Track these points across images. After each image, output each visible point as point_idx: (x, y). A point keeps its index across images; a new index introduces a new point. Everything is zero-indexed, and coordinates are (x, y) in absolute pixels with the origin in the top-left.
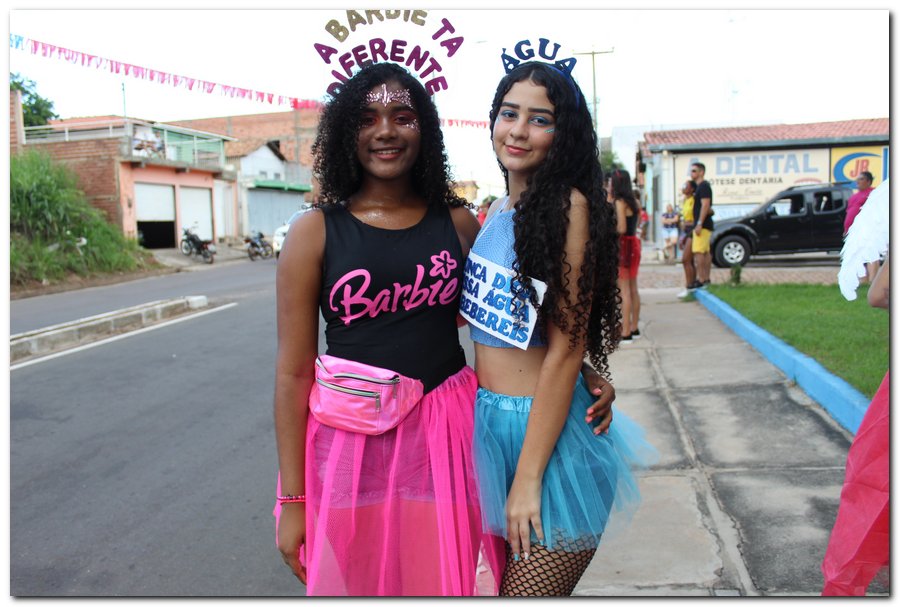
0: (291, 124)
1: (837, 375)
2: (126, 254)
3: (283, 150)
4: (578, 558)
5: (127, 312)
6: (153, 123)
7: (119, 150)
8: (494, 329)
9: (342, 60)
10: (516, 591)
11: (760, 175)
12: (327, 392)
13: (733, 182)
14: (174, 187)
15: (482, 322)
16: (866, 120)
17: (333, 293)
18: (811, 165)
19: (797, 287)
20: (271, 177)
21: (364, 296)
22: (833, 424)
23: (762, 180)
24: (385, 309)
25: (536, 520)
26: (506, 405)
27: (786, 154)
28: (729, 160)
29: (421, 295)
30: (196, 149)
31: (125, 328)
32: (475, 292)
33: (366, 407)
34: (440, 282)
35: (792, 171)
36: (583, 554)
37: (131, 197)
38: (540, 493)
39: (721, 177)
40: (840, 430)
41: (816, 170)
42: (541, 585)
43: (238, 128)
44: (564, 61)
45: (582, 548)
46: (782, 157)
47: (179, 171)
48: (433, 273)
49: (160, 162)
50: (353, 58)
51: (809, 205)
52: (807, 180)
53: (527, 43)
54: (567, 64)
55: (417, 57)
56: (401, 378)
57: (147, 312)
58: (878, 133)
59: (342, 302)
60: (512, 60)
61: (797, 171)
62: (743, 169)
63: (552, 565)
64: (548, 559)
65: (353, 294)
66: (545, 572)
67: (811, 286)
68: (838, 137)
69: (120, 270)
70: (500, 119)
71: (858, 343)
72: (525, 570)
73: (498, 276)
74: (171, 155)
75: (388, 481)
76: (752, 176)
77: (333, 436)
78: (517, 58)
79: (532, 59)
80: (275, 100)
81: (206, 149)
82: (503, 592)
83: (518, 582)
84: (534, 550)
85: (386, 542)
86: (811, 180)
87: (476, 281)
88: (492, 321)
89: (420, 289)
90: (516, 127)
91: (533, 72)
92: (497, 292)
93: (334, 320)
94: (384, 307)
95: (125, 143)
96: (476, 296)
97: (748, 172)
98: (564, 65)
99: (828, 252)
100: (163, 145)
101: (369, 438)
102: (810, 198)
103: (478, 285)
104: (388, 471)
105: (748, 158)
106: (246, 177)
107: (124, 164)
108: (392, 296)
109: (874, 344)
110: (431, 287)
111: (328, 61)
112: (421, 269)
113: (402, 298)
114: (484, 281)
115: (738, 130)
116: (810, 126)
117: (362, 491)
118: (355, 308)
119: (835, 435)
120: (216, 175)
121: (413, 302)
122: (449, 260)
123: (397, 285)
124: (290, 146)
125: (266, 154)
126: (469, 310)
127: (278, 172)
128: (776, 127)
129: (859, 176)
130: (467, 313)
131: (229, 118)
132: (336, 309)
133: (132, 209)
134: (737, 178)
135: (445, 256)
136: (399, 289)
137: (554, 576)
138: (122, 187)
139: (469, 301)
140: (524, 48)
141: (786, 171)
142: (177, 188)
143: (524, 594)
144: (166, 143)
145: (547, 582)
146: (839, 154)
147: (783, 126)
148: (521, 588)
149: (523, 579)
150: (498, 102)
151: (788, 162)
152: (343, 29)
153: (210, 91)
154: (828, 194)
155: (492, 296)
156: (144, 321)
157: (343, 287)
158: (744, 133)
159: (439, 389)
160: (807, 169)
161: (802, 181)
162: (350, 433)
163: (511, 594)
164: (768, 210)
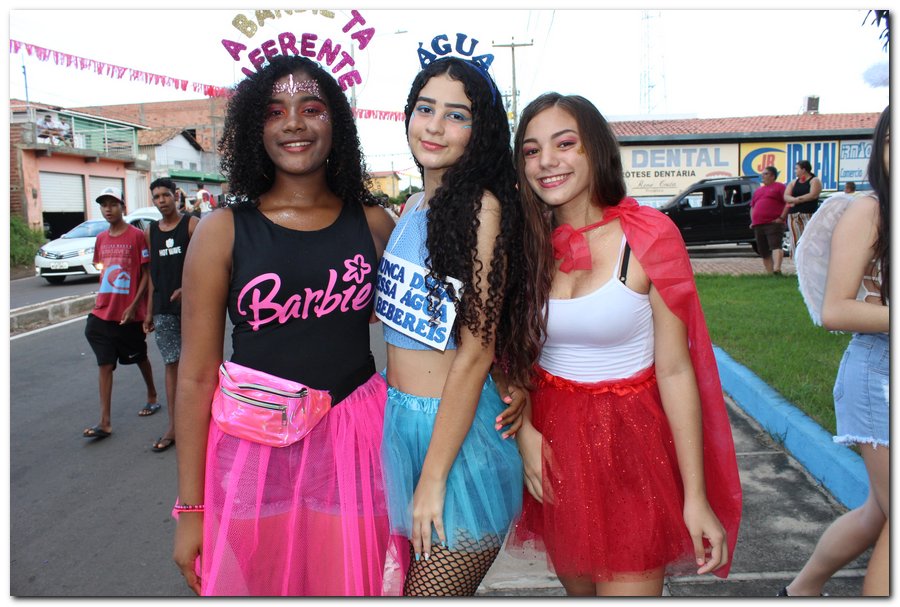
0: (207, 113)
1: (743, 364)
2: (31, 246)
3: (199, 140)
4: (481, 557)
5: (32, 308)
6: (59, 109)
7: (22, 137)
8: (412, 329)
9: (252, 56)
10: (418, 591)
11: (673, 168)
12: (231, 402)
13: (648, 174)
14: (83, 176)
15: (399, 323)
16: (772, 117)
17: (241, 297)
18: (722, 160)
19: (708, 277)
20: (187, 167)
21: (273, 301)
22: (739, 411)
23: (675, 174)
24: (296, 316)
25: (438, 521)
26: (414, 405)
27: (698, 148)
28: (644, 153)
29: (333, 301)
30: (106, 137)
31: (30, 326)
32: (393, 293)
33: (272, 420)
34: (354, 288)
35: (704, 164)
36: (486, 554)
37: (35, 187)
38: (443, 494)
39: (636, 170)
40: (745, 417)
41: (726, 164)
42: (442, 585)
43: (152, 117)
44: (480, 58)
45: (485, 548)
46: (695, 151)
47: (88, 160)
48: (346, 278)
49: (68, 151)
50: (262, 54)
51: (720, 197)
52: (718, 173)
53: (445, 37)
54: (484, 60)
55: (329, 50)
56: (309, 391)
57: (54, 308)
58: (783, 130)
59: (251, 306)
60: (428, 55)
61: (709, 164)
62: (657, 162)
63: (454, 565)
64: (450, 559)
65: (262, 298)
66: (446, 572)
67: (721, 276)
68: (746, 132)
69: (24, 263)
70: (415, 114)
71: (763, 333)
72: (427, 570)
73: (416, 276)
74: (79, 143)
75: (293, 491)
76: (668, 169)
77: (237, 446)
78: (433, 52)
79: (449, 55)
80: (190, 87)
81: (117, 137)
82: (407, 593)
83: (420, 582)
84: (436, 550)
85: (290, 554)
86: (722, 173)
87: (393, 281)
88: (409, 322)
89: (332, 294)
90: (432, 123)
91: (450, 67)
92: (415, 292)
93: (242, 325)
94: (295, 313)
95: (28, 130)
96: (393, 297)
97: (662, 165)
98: (482, 62)
99: (738, 243)
100: (71, 133)
101: (274, 449)
102: (720, 191)
103: (395, 285)
104: (295, 482)
105: (663, 152)
106: (161, 166)
107: (27, 151)
108: (303, 301)
109: (777, 333)
110: (344, 292)
111: (237, 58)
112: (333, 274)
113: (313, 304)
114: (402, 281)
115: (653, 123)
116: (720, 121)
117: (267, 501)
118: (264, 313)
119: (739, 422)
120: (129, 164)
121: (325, 309)
122: (363, 265)
123: (308, 290)
124: (206, 135)
125: (181, 143)
126: (386, 311)
127: (193, 162)
128: (689, 122)
129: (765, 171)
130: (383, 314)
131: (142, 105)
132: (244, 313)
133: (38, 199)
134: (653, 170)
135: (359, 260)
136: (310, 294)
137: (456, 575)
138: (26, 176)
139: (385, 302)
140: (441, 43)
141: (698, 165)
142: (87, 177)
143: (426, 594)
144: (74, 131)
145: (448, 582)
146: (747, 149)
147: (696, 121)
148: (423, 588)
149: (425, 579)
150: (414, 98)
151: (700, 155)
152: (251, 24)
153: (120, 77)
154: (738, 188)
155: (409, 297)
156: (51, 317)
157: (251, 291)
158: (659, 126)
159: (348, 400)
160: (718, 163)
161: (713, 174)
162: (256, 444)
163: (414, 593)
164: (682, 203)
